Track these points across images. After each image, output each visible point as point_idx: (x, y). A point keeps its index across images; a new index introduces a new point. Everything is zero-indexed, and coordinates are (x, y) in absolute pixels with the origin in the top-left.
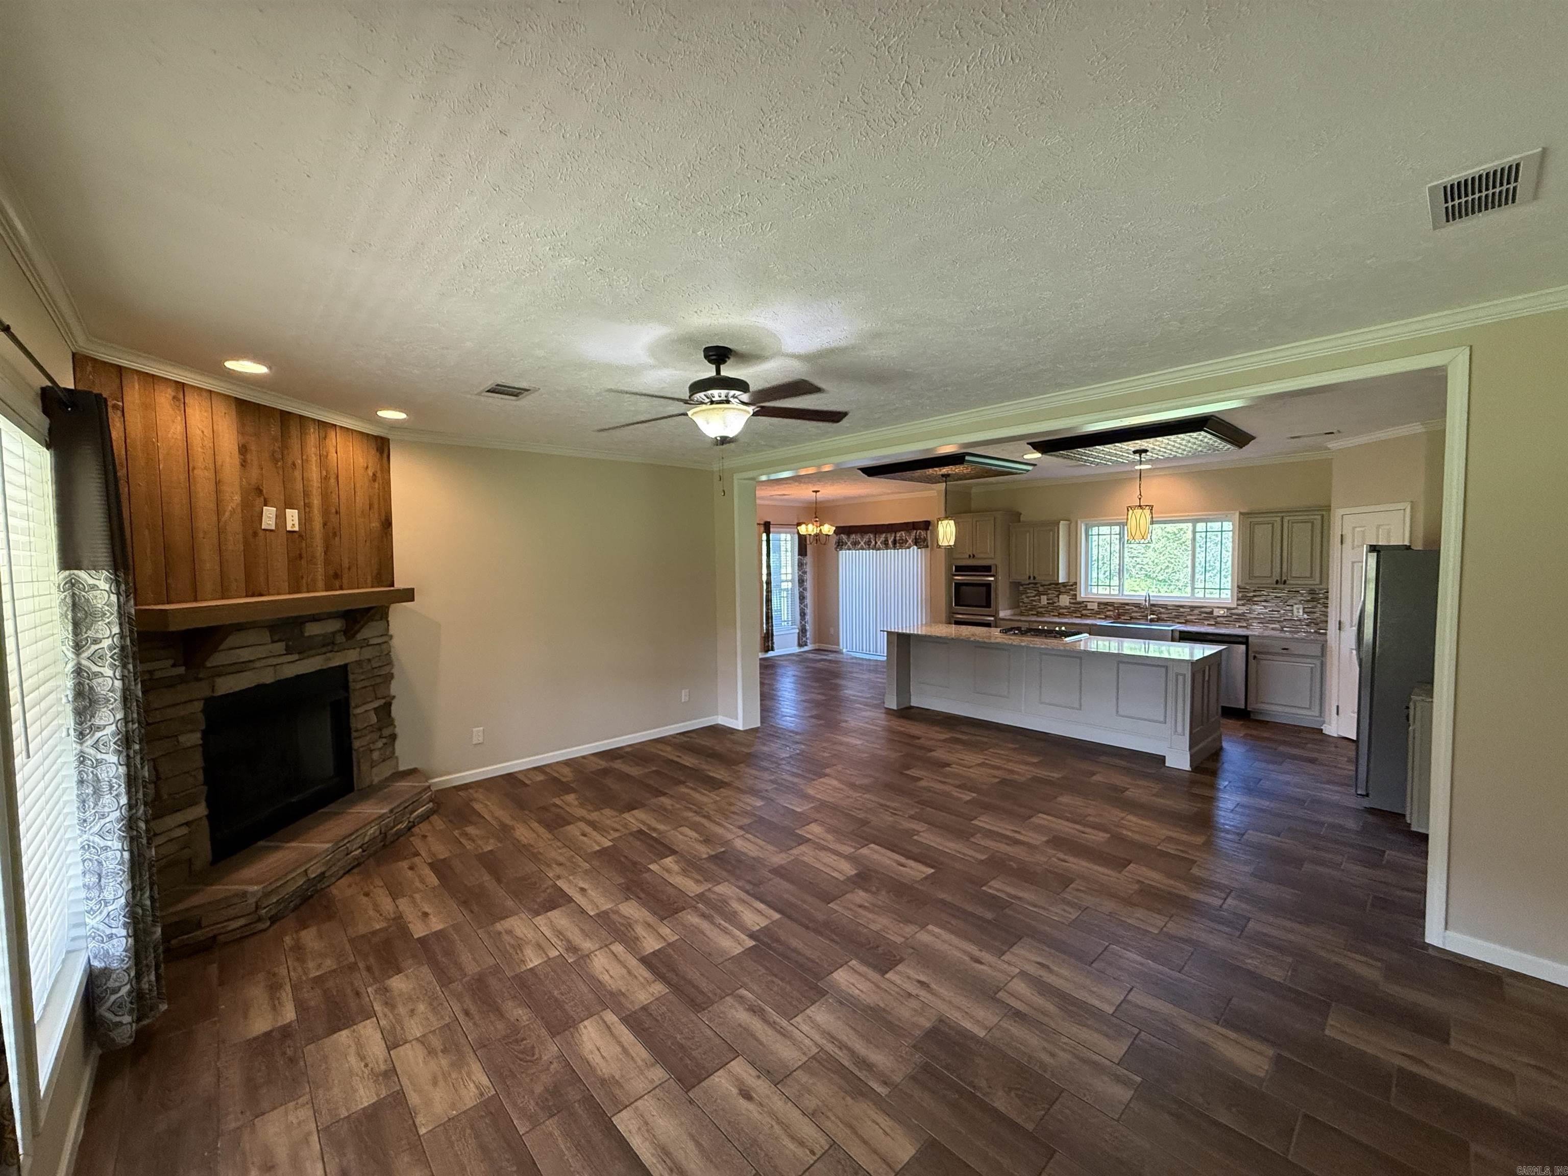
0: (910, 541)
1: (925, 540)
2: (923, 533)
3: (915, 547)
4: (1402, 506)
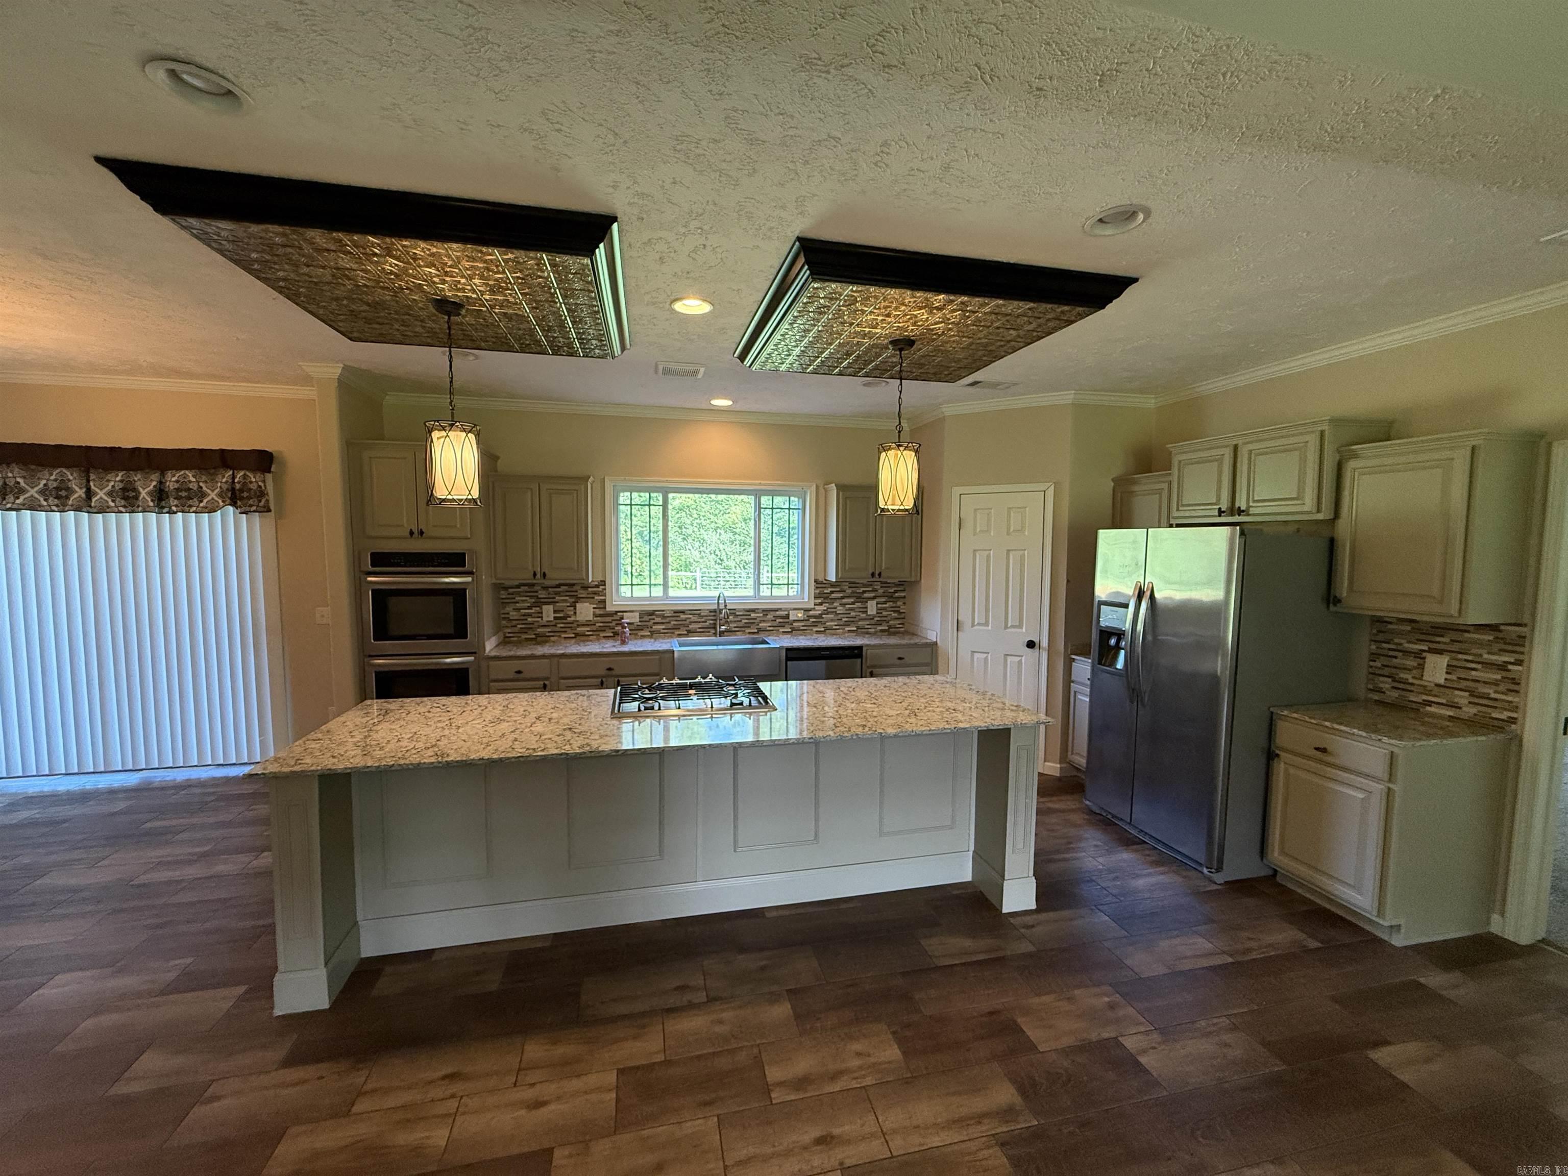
0: (213, 495)
1: (261, 494)
2: (254, 478)
3: (230, 509)
4: (1043, 487)
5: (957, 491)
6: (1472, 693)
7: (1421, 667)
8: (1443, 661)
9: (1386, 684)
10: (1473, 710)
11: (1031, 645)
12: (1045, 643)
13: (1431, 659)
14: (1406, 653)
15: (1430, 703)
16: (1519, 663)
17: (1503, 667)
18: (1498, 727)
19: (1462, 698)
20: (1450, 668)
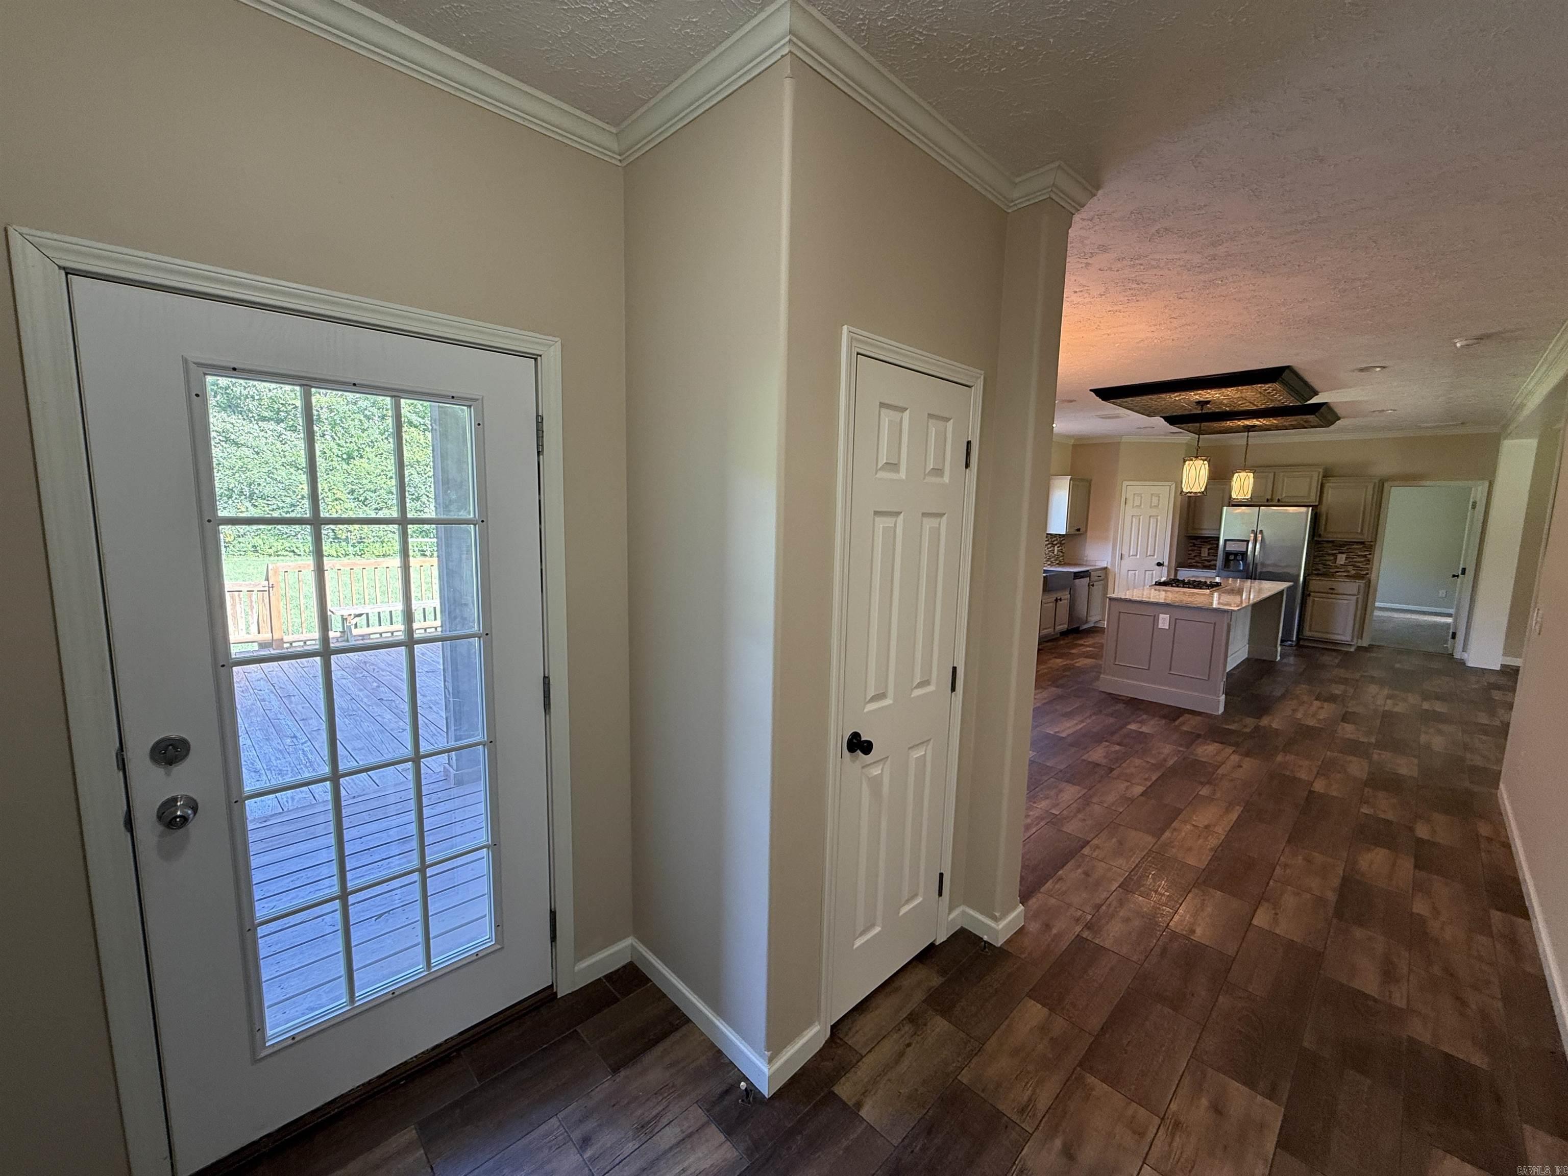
4: (1170, 483)
5: (1125, 483)
6: (1354, 566)
7: (1336, 559)
8: (1344, 556)
9: (1320, 567)
10: (1354, 572)
11: (1159, 564)
12: (1166, 563)
13: (1339, 556)
14: (1329, 554)
15: (1338, 572)
16: (1370, 554)
17: (1365, 556)
18: (1362, 577)
19: (1350, 568)
20: (1347, 558)
